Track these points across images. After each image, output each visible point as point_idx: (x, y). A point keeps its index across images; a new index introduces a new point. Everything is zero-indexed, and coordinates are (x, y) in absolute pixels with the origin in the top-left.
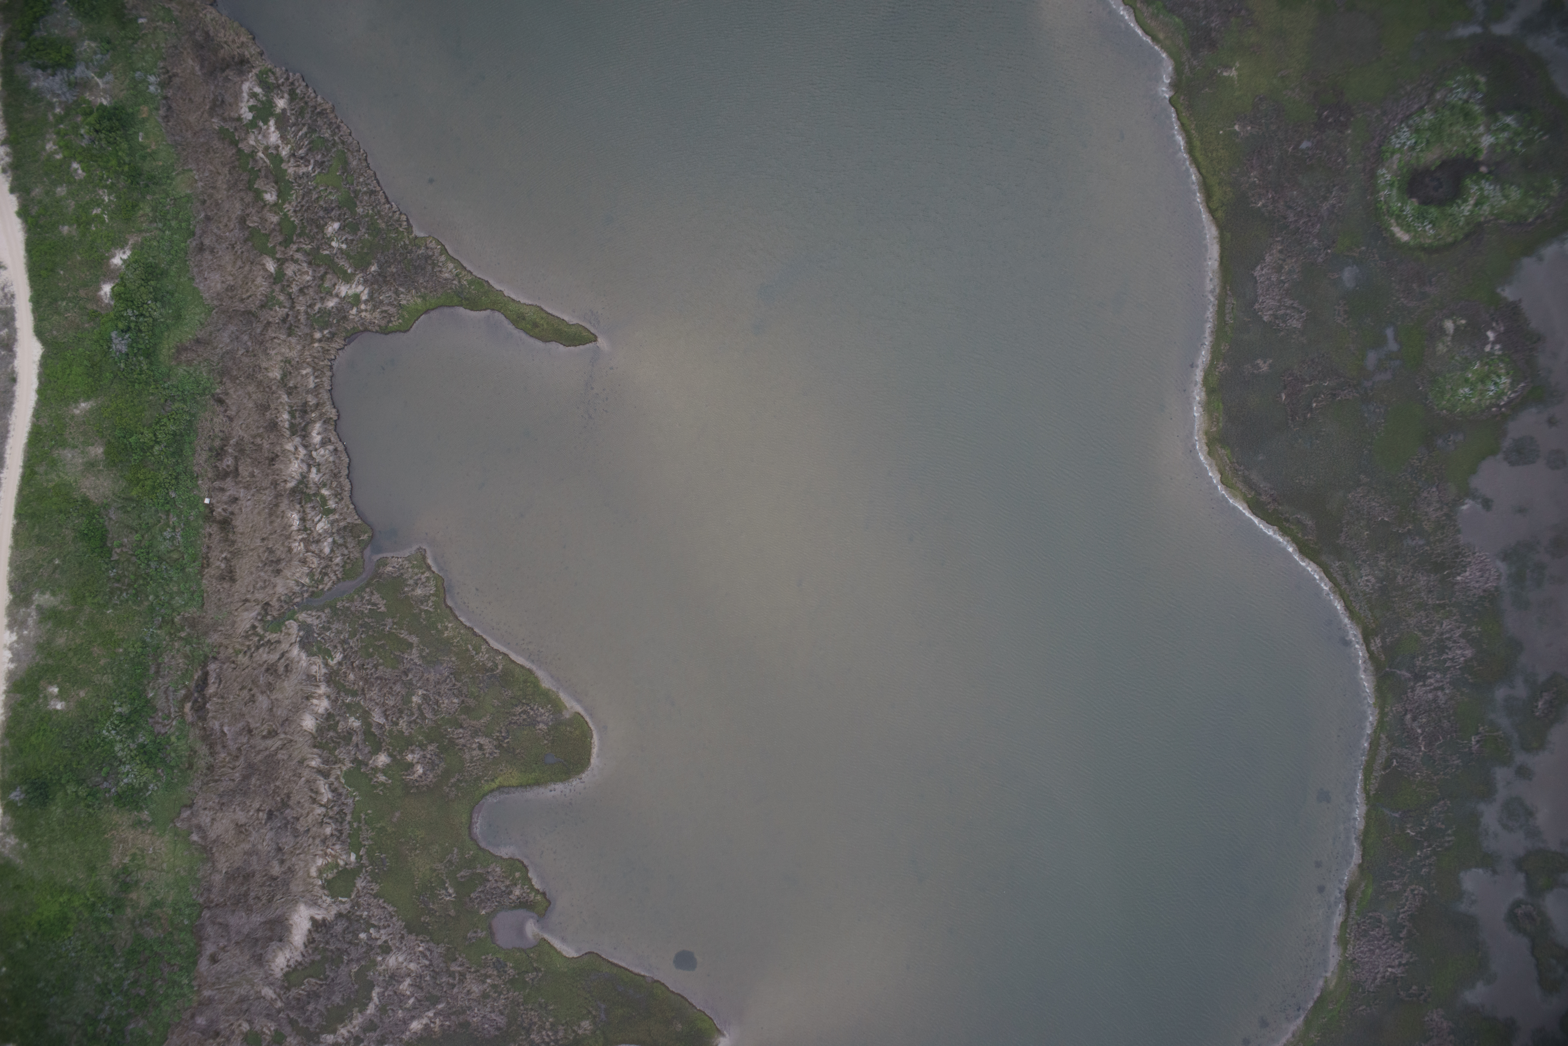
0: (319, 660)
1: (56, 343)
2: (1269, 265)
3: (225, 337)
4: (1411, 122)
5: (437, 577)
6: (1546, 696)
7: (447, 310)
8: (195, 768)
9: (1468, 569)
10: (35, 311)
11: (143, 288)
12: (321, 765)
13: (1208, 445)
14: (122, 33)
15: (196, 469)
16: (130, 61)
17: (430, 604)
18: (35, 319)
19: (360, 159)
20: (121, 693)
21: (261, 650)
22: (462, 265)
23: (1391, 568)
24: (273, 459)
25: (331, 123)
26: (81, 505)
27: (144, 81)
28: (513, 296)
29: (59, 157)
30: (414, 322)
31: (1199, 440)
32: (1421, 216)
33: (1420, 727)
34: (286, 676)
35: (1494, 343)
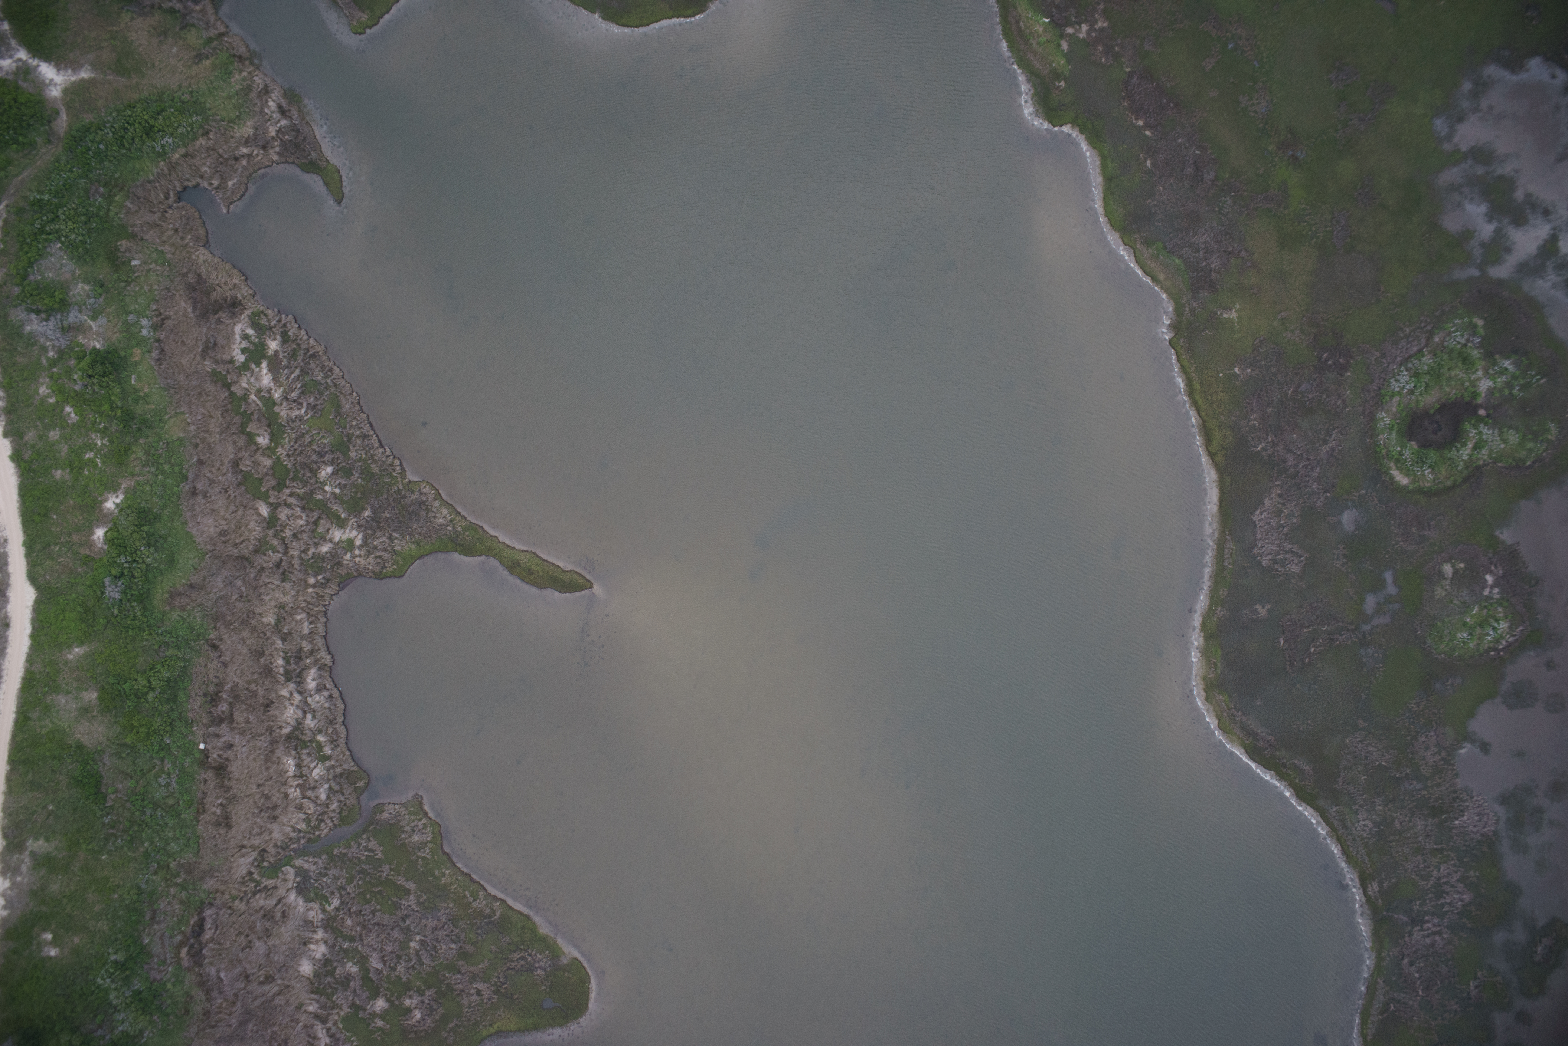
0: (316, 906)
1: (49, 588)
2: (1268, 509)
3: (219, 582)
4: (1410, 365)
5: (435, 824)
6: (1546, 941)
7: (441, 556)
8: (191, 1014)
9: (1466, 814)
10: (28, 555)
11: (136, 534)
12: (319, 1011)
13: (1205, 690)
14: (115, 276)
15: (190, 714)
16: (123, 304)
17: (428, 851)
18: (28, 564)
19: (352, 403)
20: (116, 940)
21: (258, 896)
22: (456, 510)
23: (1389, 813)
24: (268, 705)
25: (324, 365)
26: (76, 751)
27: (137, 322)
28: (508, 542)
29: (52, 400)
30: (409, 568)
31: (1197, 686)
32: (1420, 460)
33: (1417, 972)
34: (283, 922)
35: (1492, 587)
